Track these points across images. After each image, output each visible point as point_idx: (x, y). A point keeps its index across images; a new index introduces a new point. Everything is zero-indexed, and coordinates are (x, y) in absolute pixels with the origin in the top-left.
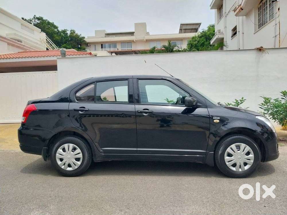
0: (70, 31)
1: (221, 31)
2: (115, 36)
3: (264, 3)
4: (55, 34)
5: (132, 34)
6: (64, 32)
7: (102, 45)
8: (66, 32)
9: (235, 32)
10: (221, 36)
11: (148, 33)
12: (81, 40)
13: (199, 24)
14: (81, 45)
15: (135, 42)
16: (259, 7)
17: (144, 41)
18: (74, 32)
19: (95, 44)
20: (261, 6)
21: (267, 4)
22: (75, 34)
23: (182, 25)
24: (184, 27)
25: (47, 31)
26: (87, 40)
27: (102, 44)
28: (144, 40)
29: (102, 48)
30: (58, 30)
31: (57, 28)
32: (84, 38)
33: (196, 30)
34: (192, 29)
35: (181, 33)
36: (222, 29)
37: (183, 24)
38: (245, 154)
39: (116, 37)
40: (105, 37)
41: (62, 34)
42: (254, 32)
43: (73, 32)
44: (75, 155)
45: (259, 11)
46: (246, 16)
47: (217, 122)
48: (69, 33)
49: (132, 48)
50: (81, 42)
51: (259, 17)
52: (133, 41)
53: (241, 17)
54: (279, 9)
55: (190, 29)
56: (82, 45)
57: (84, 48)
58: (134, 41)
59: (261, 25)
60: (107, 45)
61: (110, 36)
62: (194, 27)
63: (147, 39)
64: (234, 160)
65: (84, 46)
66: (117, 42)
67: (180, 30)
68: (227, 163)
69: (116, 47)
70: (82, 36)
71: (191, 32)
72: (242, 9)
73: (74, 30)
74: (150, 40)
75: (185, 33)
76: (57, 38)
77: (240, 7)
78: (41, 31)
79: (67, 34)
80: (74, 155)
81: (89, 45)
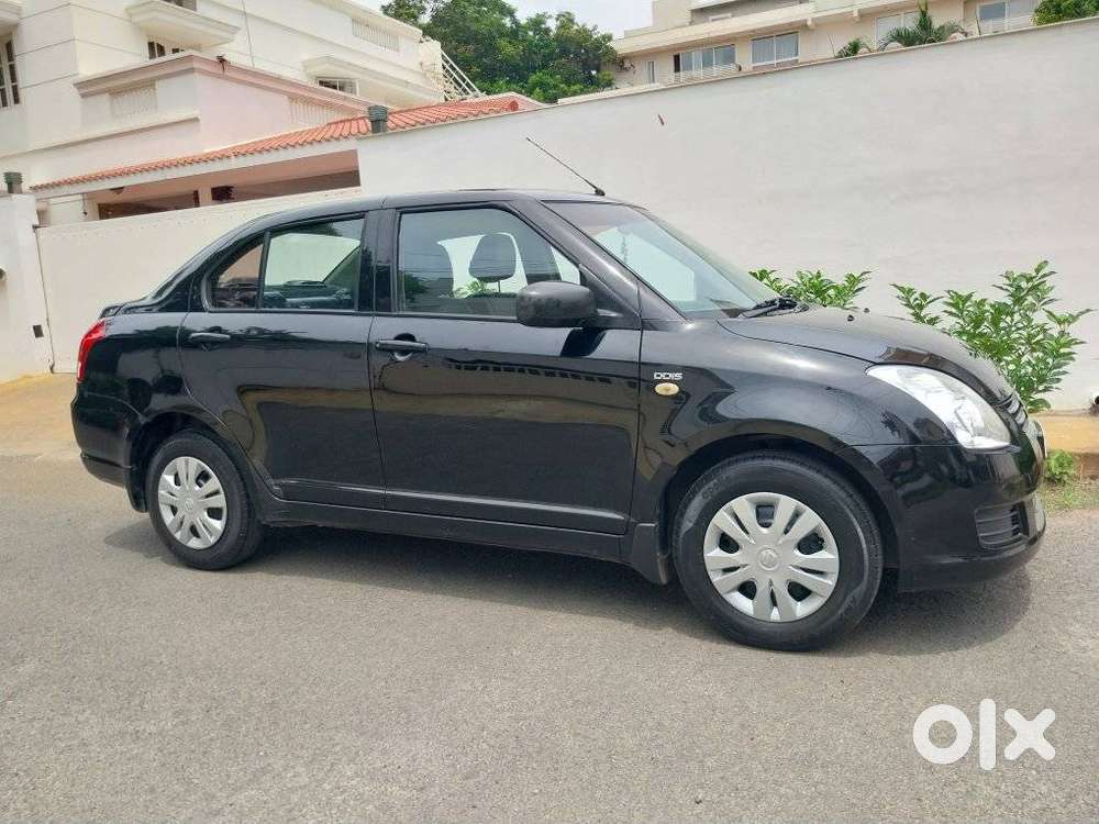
0: (557, 19)
2: (729, 15)
4: (502, 35)
6: (537, 23)
7: (677, 58)
8: (543, 26)
12: (598, 48)
14: (598, 71)
15: (813, 30)
17: (853, 19)
18: (571, 21)
19: (650, 56)
22: (576, 27)
25: (473, 28)
26: (620, 46)
27: (675, 53)
28: (852, 13)
29: (677, 69)
30: (515, 21)
31: (511, 13)
32: (609, 38)
38: (796, 542)
39: (733, 16)
40: (691, 23)
41: (531, 33)
43: (566, 20)
44: (207, 496)
47: (671, 393)
48: (552, 24)
49: (797, 54)
50: (597, 57)
52: (803, 26)
56: (602, 67)
57: (606, 78)
58: (809, 23)
60: (697, 56)
61: (711, 18)
63: (867, 6)
64: (744, 566)
65: (608, 72)
66: (735, 39)
68: (716, 578)
69: (733, 62)
70: (602, 31)
73: (568, 13)
74: (882, 12)
76: (510, 49)
78: (424, 35)
79: (547, 31)
80: (202, 498)
81: (627, 64)
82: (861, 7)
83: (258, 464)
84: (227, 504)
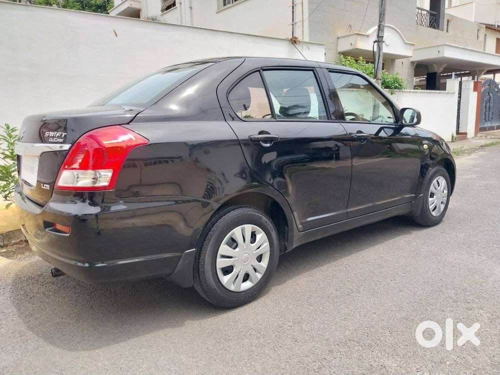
9: (170, 1)
10: (136, 5)
42: (216, 10)
44: (258, 248)
47: (426, 148)
64: (435, 201)
68: (430, 207)
80: (256, 250)
83: (295, 213)
84: (270, 248)
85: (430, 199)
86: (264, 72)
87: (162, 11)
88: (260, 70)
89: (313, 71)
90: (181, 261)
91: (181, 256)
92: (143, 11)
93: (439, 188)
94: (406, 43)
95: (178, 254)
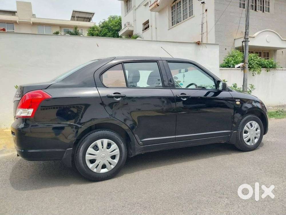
1: (130, 24)
3: (178, 3)
5: (13, 13)
9: (146, 26)
10: (131, 29)
11: (34, 15)
13: (93, 14)
15: (18, 24)
16: (172, 6)
17: (31, 24)
20: (174, 5)
21: (180, 5)
23: (74, 12)
24: (77, 15)
28: (30, 22)
33: (89, 19)
34: (85, 18)
35: (73, 20)
36: (132, 22)
37: (76, 11)
42: (168, 28)
45: (172, 10)
46: (159, 12)
47: (239, 104)
49: (14, 30)
51: (172, 15)
52: (15, 22)
53: (153, 13)
54: (206, 10)
55: (83, 18)
58: (17, 22)
59: (175, 22)
62: (87, 16)
63: (34, 21)
64: (249, 136)
67: (72, 17)
68: (245, 140)
71: (83, 21)
72: (158, 6)
74: (39, 24)
75: (77, 20)
77: (156, 3)
82: (33, 21)
83: (136, 135)
84: (120, 153)
85: (244, 135)
86: (124, 64)
87: (143, 30)
88: (122, 63)
89: (157, 62)
90: (65, 153)
91: (65, 151)
92: (134, 31)
93: (252, 128)
94: (282, 40)
95: (64, 150)
